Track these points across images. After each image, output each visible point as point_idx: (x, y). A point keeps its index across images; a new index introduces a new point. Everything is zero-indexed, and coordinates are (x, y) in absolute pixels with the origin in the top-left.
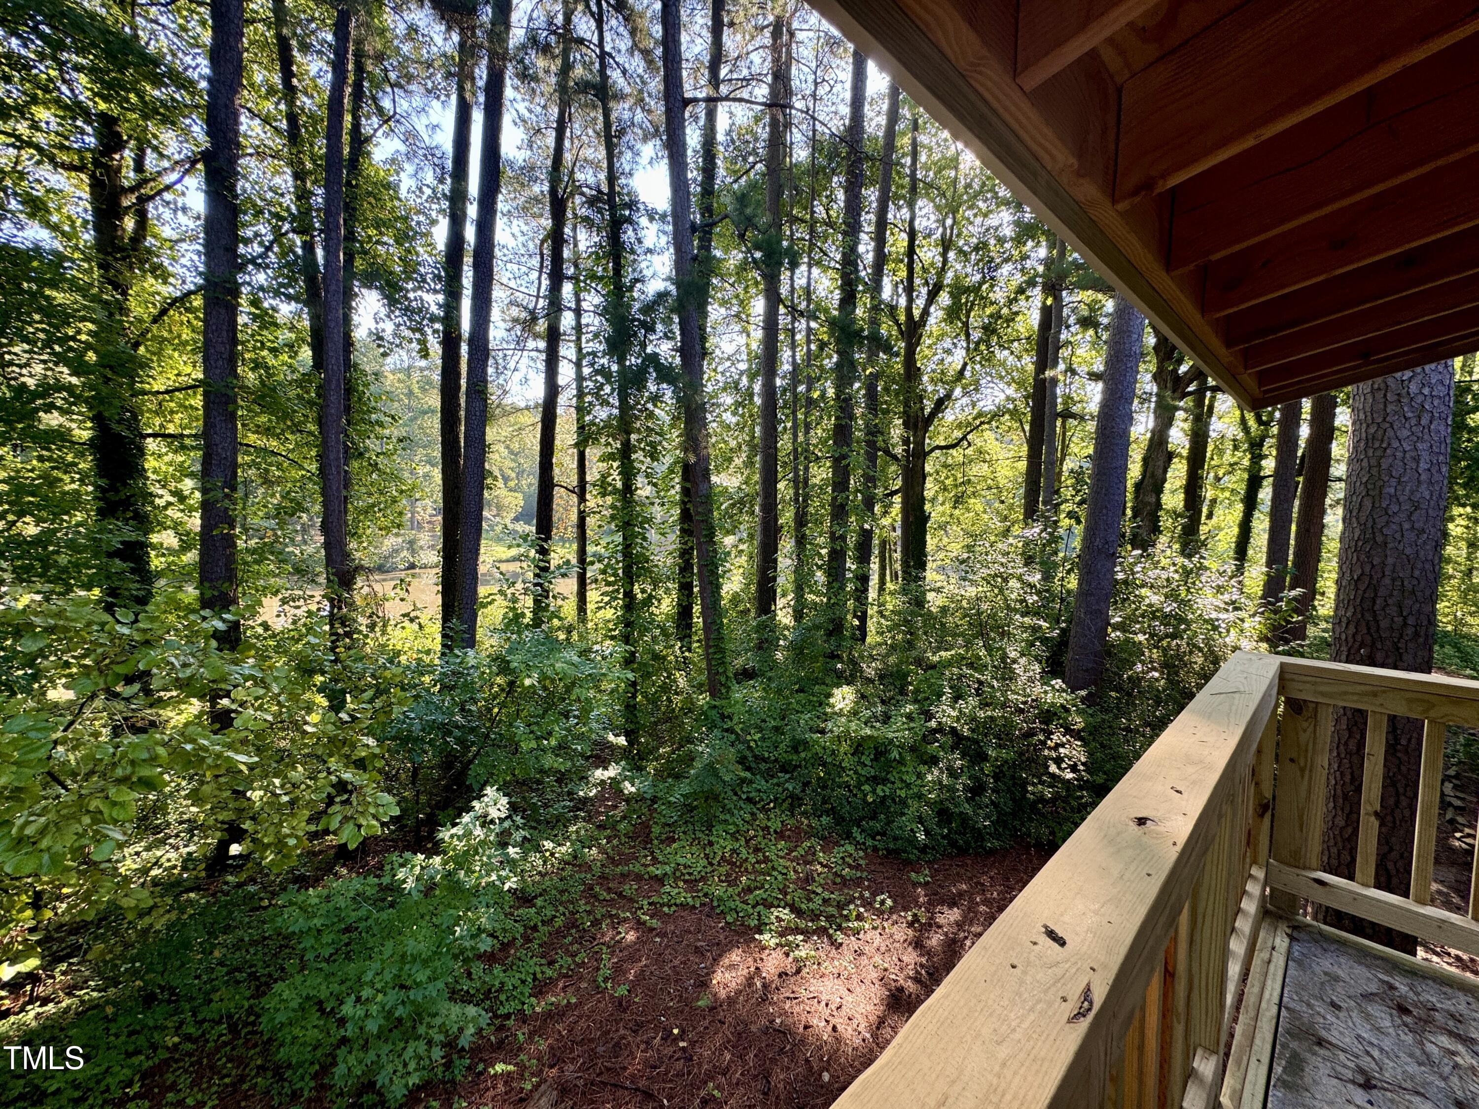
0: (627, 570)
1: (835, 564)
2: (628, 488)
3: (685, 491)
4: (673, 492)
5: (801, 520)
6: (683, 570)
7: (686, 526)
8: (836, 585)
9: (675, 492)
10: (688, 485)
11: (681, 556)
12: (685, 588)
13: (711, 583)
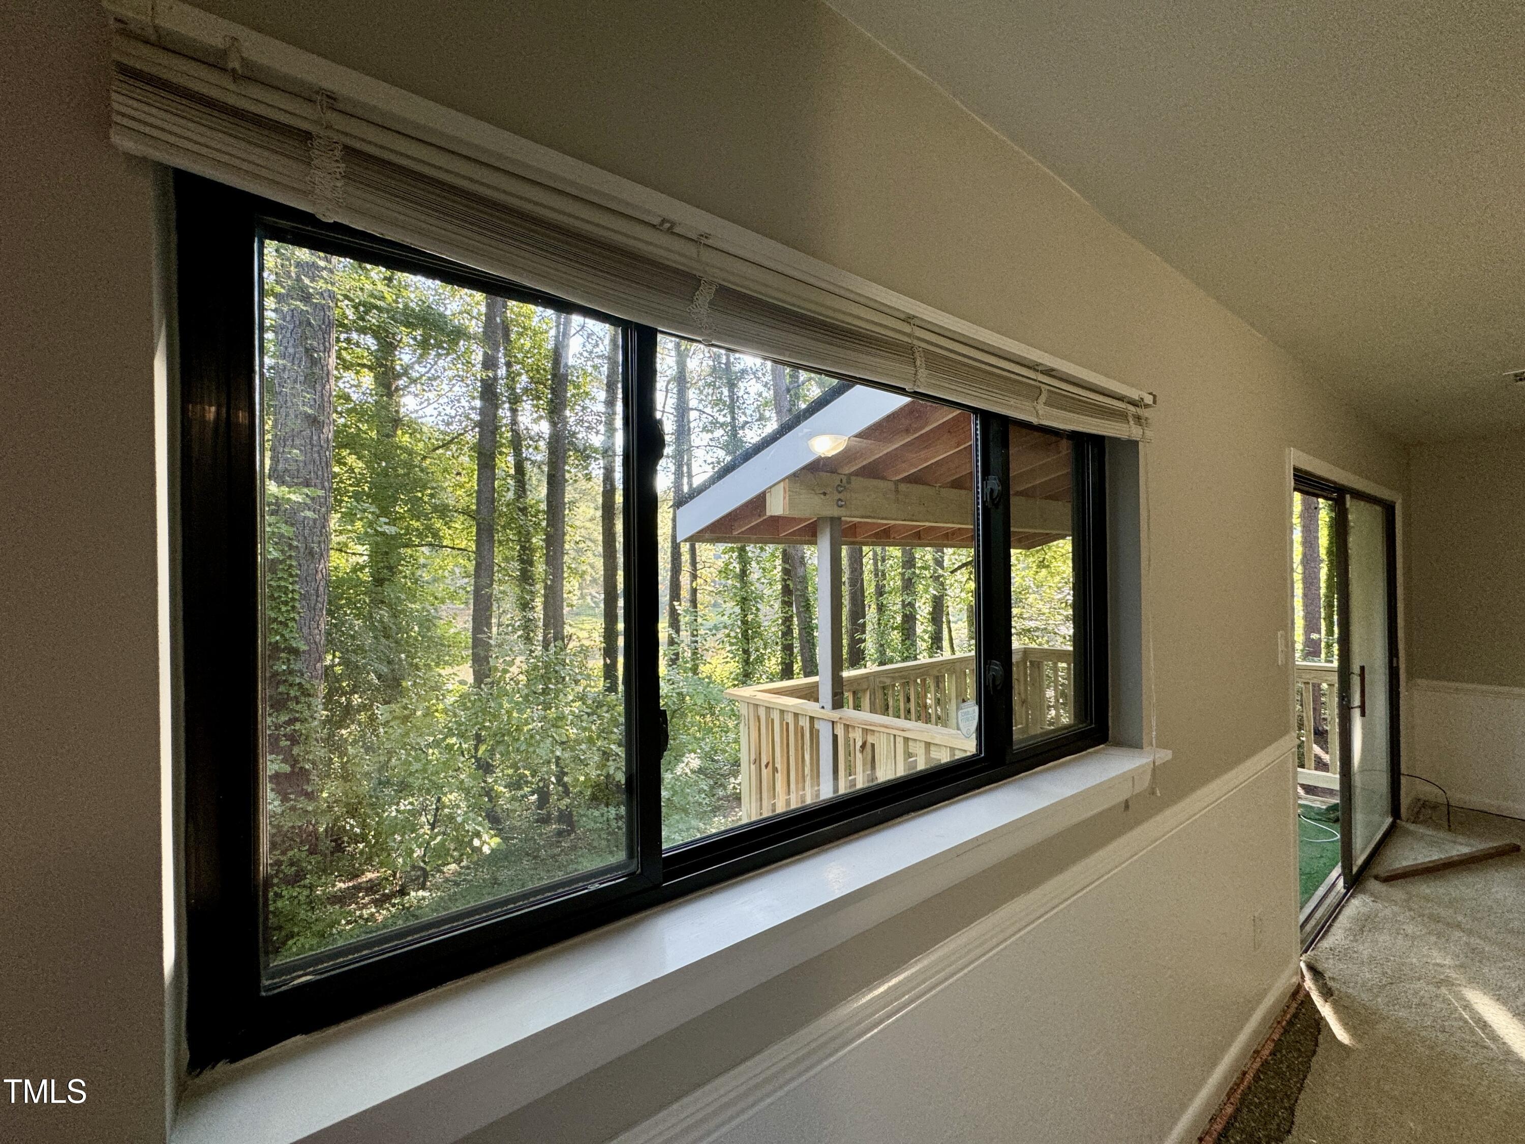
0: (745, 634)
1: (906, 626)
2: (744, 573)
3: (786, 571)
4: (775, 572)
5: (880, 592)
6: (784, 634)
7: (786, 599)
8: (908, 642)
9: (778, 573)
10: (787, 566)
11: (783, 623)
12: (788, 649)
13: (808, 641)
